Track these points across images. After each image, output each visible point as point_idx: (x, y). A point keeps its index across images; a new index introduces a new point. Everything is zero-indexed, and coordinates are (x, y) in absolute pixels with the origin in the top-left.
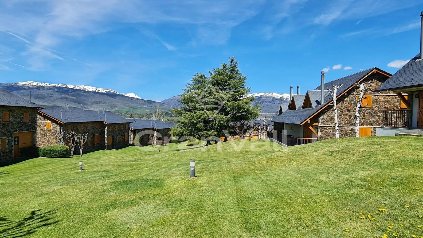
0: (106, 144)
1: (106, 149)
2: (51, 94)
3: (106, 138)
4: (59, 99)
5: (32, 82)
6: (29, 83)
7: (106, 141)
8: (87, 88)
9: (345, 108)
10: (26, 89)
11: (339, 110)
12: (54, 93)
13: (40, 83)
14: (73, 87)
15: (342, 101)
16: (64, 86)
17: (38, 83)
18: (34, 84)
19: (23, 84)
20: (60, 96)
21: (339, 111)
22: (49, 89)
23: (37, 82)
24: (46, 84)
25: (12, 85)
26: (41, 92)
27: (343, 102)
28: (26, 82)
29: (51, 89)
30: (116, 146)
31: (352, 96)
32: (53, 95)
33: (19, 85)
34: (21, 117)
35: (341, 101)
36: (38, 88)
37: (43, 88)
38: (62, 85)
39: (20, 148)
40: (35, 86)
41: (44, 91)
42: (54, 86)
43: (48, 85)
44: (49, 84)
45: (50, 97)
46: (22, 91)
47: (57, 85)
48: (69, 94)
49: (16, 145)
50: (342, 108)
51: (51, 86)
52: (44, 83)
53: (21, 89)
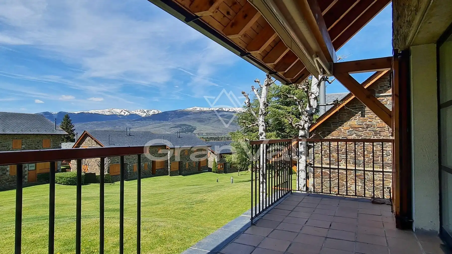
0: (169, 170)
1: (169, 175)
2: (210, 118)
3: (169, 163)
4: (216, 121)
5: (196, 107)
6: (194, 108)
7: (169, 166)
8: (240, 110)
9: (367, 128)
10: (192, 114)
11: (353, 132)
12: (213, 116)
13: (202, 108)
14: (227, 110)
15: (360, 112)
16: (220, 110)
17: (201, 108)
18: (197, 109)
19: (190, 109)
20: (217, 119)
21: (354, 135)
22: (209, 113)
23: (199, 108)
24: (207, 108)
25: (182, 111)
26: (203, 116)
27: (362, 114)
28: (192, 108)
29: (210, 113)
30: (185, 172)
31: (385, 100)
32: (212, 118)
33: (187, 111)
34: (39, 143)
35: (357, 113)
36: (201, 112)
37: (204, 112)
38: (219, 109)
39: (37, 174)
40: (199, 111)
41: (205, 115)
42: (212, 110)
43: (208, 110)
44: (208, 108)
45: (209, 120)
46: (189, 116)
47: (215, 109)
48: (225, 116)
49: (33, 170)
50: (360, 129)
51: (210, 110)
52: (205, 108)
53: (189, 114)
